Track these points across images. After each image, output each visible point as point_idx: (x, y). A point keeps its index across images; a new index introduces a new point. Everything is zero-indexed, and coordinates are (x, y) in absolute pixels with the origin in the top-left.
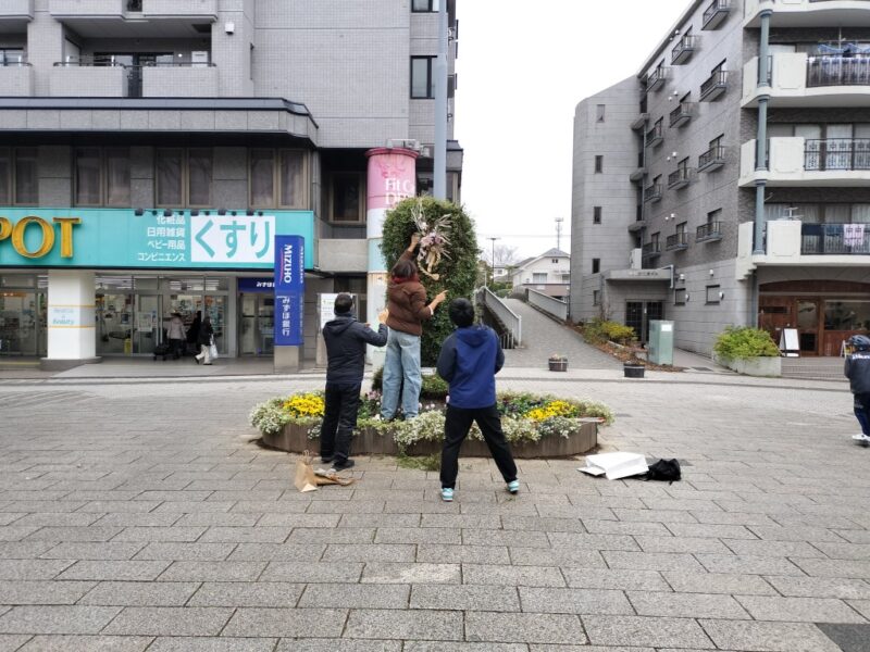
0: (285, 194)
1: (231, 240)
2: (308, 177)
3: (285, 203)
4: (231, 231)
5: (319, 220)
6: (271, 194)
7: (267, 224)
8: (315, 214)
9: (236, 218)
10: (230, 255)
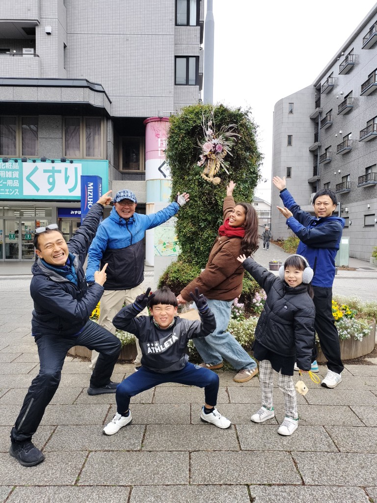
0: (88, 148)
1: (51, 180)
2: (105, 136)
3: (88, 155)
4: (51, 174)
5: (112, 168)
6: (79, 148)
7: (76, 169)
8: (110, 162)
9: (53, 165)
10: (50, 190)
